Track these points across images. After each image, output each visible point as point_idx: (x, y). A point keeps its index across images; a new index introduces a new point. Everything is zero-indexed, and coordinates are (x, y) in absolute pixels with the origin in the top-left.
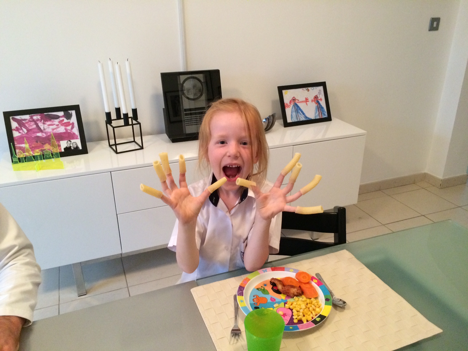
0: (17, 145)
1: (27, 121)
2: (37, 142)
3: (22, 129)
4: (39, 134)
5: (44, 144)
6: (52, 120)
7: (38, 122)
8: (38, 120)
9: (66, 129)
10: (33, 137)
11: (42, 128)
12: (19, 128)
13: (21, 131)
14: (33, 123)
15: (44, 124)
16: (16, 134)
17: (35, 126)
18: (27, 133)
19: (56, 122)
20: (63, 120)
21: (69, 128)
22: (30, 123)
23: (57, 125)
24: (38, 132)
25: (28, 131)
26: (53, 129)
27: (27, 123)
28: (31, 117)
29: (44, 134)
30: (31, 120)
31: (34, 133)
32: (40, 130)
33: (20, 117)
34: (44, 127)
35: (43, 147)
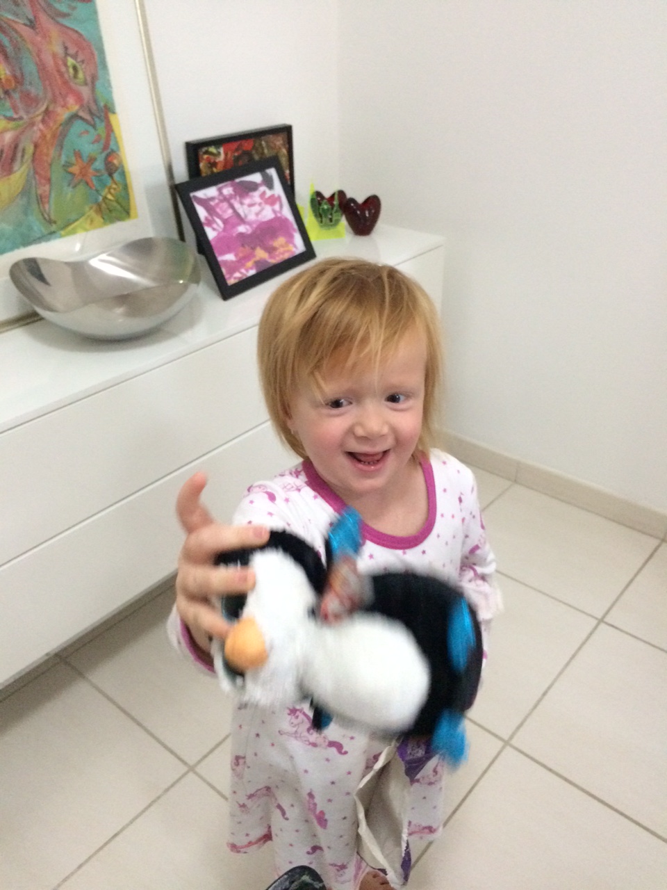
0: (220, 258)
1: (217, 201)
2: (243, 246)
3: (214, 221)
4: (242, 229)
5: (253, 249)
6: (251, 194)
7: (233, 201)
8: (231, 197)
9: (274, 211)
10: (234, 235)
11: (242, 214)
12: (210, 218)
13: (215, 226)
14: (225, 205)
15: (242, 204)
16: (211, 234)
17: (230, 211)
18: (224, 230)
19: (256, 196)
20: (264, 193)
21: (277, 207)
22: (221, 205)
23: (260, 204)
24: (239, 224)
25: (225, 222)
26: (257, 214)
27: (217, 204)
28: (220, 190)
29: (248, 227)
30: (221, 198)
31: (234, 226)
32: (241, 220)
33: (205, 195)
34: (244, 213)
35: (254, 256)
